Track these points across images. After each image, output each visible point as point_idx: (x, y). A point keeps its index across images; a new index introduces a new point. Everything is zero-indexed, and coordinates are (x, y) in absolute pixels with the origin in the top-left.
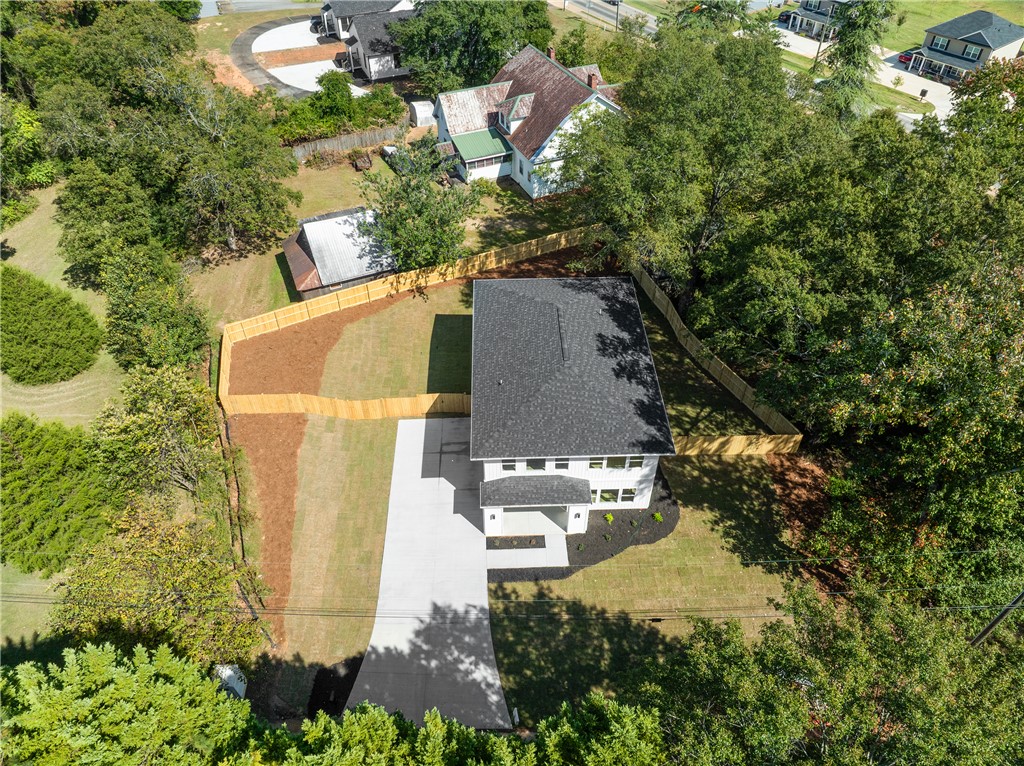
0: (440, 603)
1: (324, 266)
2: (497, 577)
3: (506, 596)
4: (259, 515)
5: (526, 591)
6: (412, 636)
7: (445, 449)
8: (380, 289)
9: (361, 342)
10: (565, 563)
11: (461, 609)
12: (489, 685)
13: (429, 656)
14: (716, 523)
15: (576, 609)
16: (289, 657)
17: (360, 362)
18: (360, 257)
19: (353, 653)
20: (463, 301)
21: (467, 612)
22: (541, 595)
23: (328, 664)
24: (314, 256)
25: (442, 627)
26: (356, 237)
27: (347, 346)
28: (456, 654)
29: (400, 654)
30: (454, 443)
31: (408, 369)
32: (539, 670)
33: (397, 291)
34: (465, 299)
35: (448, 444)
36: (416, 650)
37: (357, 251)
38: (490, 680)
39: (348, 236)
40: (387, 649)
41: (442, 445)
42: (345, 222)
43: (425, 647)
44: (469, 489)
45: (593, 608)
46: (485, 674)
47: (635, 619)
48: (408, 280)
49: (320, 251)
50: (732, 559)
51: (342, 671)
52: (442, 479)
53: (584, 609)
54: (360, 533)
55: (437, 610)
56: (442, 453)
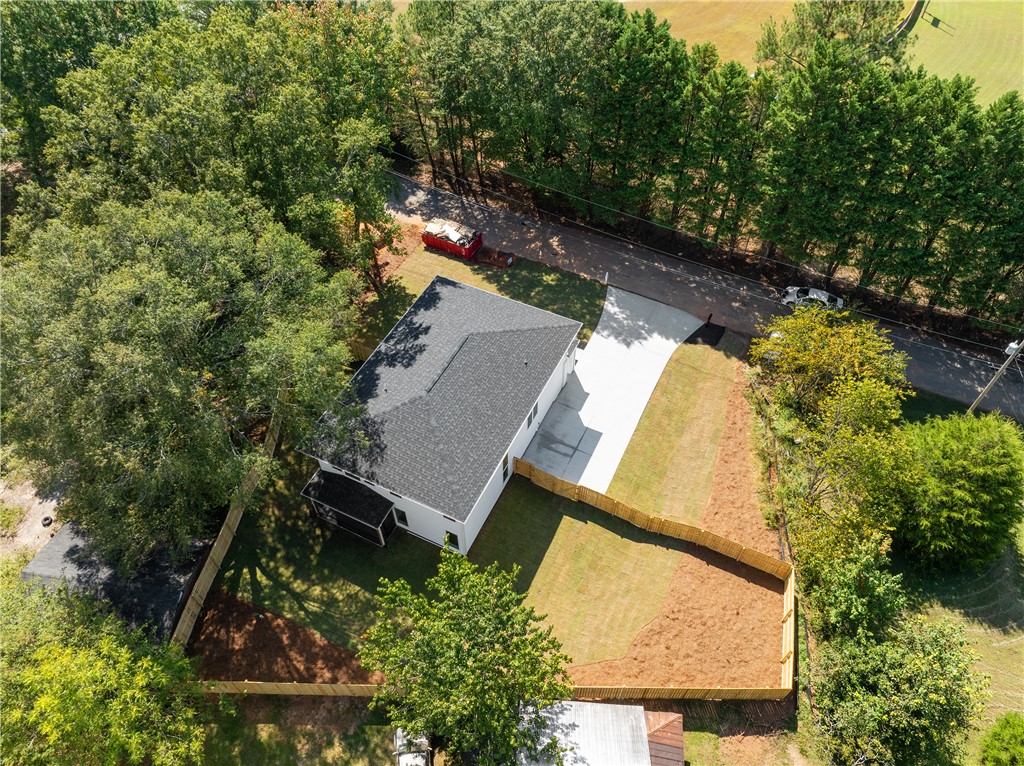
0: (625, 347)
1: (635, 729)
4: (752, 454)
6: (649, 338)
7: (570, 451)
11: (612, 338)
12: (612, 304)
13: (642, 327)
16: (734, 359)
18: (573, 726)
19: (691, 346)
23: (708, 346)
25: (629, 336)
28: (625, 322)
29: (660, 334)
30: (556, 451)
32: (579, 299)
35: (565, 455)
36: (650, 332)
38: (610, 305)
39: (583, 760)
40: (668, 339)
41: (571, 457)
43: (643, 332)
46: (612, 309)
51: (701, 339)
52: (586, 425)
54: (668, 414)
55: (628, 345)
56: (575, 449)
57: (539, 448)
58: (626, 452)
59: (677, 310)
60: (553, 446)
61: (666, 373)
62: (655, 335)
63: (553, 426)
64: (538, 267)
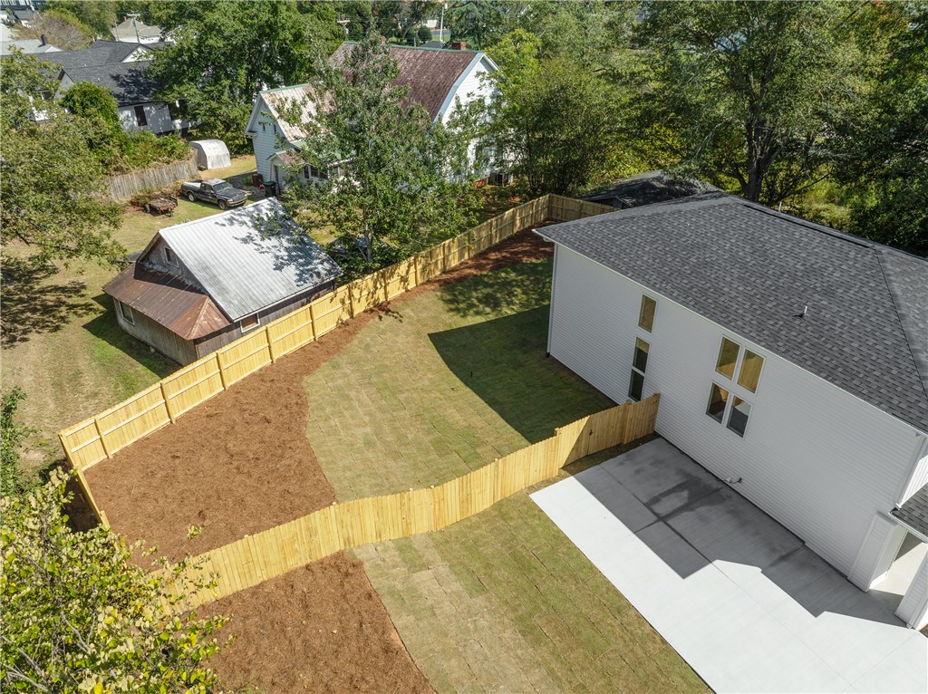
1: (223, 290)
7: (664, 507)
8: (328, 312)
9: (348, 398)
17: (368, 430)
18: (279, 268)
20: (451, 310)
24: (199, 275)
26: (258, 240)
27: (328, 410)
30: (669, 492)
31: (456, 417)
33: (351, 313)
34: (453, 306)
35: (656, 500)
37: (269, 260)
39: (245, 241)
41: (648, 505)
42: (231, 221)
44: (783, 558)
48: (364, 290)
49: (205, 268)
52: (717, 562)
56: (663, 519)
57: (688, 475)
60: (685, 494)
63: (734, 513)
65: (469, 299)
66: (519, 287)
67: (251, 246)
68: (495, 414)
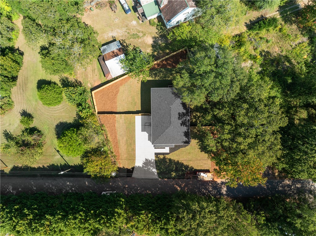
0: (147, 158)
1: (112, 73)
2: (157, 154)
3: (158, 157)
4: (111, 140)
5: (162, 157)
6: (142, 164)
7: (146, 124)
10: (169, 152)
11: (150, 160)
12: (155, 172)
13: (145, 167)
14: (198, 143)
15: (170, 160)
16: (122, 167)
17: (125, 98)
18: (121, 69)
19: (133, 167)
21: (151, 160)
22: (164, 157)
23: (129, 168)
24: (110, 70)
25: (147, 163)
27: (121, 94)
28: (150, 167)
29: (141, 167)
31: (136, 99)
32: (163, 170)
35: (146, 123)
36: (143, 166)
37: (120, 67)
38: (155, 171)
40: (138, 166)
42: (116, 59)
43: (145, 166)
44: (151, 135)
45: (173, 160)
46: (154, 170)
47: (180, 162)
50: (199, 151)
51: (131, 170)
52: (145, 132)
53: (171, 160)
54: (131, 144)
55: (146, 160)
56: (145, 125)
58: (135, 129)
59: (139, 178)
61: (135, 155)
62: (141, 166)
64: (179, 177)
65: (152, 73)
66: (163, 73)
67: (118, 64)
68: (140, 101)
